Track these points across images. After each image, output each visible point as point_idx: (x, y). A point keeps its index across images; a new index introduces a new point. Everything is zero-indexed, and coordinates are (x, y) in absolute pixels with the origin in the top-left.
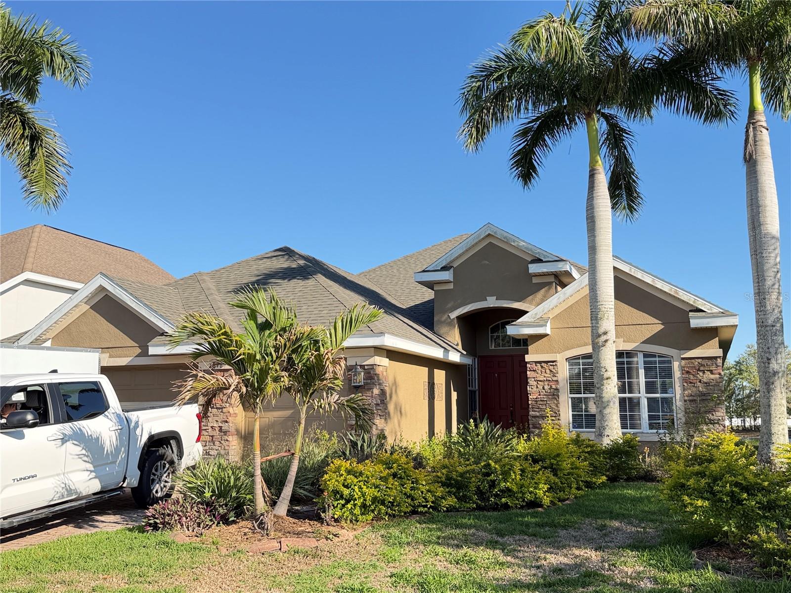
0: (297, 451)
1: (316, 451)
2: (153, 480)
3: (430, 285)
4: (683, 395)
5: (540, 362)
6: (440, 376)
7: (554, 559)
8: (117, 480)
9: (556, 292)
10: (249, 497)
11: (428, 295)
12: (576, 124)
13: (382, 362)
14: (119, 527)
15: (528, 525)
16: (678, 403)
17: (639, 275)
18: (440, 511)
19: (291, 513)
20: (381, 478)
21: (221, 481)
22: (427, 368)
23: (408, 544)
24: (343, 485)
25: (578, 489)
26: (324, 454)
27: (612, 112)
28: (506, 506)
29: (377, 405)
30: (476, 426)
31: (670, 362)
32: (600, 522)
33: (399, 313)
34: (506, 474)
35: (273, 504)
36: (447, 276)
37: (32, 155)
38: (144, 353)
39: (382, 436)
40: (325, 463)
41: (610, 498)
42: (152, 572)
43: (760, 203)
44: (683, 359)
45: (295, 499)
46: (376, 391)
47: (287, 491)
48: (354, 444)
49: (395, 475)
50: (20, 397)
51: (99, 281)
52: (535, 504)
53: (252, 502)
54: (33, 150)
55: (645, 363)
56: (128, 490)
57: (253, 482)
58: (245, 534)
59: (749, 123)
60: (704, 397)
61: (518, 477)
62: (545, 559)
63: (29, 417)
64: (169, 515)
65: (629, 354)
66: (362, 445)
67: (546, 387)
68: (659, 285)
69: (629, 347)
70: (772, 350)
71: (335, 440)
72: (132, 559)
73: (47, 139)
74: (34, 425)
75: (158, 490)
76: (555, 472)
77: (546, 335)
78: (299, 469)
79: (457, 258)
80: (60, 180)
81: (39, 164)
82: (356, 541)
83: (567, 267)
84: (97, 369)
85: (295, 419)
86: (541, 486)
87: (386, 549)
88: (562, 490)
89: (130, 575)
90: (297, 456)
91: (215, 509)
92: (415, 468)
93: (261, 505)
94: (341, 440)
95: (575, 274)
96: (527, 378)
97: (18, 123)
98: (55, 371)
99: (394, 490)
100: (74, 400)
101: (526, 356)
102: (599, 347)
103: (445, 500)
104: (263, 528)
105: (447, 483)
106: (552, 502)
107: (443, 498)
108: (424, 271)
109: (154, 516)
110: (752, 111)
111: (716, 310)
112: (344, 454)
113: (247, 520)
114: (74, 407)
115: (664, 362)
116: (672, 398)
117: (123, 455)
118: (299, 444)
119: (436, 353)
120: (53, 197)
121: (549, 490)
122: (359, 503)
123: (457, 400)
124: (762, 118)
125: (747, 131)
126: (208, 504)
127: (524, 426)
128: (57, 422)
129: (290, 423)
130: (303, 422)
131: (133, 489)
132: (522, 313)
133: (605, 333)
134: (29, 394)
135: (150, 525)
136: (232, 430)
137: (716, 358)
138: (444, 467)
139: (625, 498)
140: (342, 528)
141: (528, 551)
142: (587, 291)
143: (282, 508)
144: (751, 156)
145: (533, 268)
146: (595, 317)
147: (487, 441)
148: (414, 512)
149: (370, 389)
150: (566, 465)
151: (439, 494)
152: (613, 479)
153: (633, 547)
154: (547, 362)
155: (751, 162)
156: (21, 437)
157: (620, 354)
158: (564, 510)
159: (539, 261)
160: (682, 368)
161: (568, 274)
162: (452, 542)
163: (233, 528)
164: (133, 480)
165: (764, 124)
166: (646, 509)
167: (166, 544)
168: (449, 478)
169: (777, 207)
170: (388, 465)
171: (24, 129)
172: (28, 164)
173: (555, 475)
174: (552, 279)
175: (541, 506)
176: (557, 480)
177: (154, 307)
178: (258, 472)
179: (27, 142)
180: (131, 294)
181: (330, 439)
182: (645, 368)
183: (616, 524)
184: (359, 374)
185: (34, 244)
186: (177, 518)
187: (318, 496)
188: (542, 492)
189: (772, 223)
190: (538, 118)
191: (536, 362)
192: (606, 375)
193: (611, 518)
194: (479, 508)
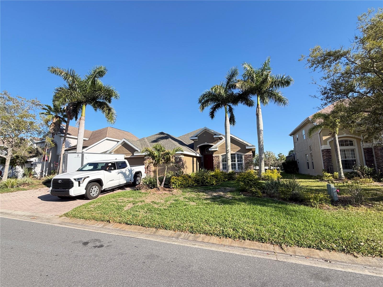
0: (165, 175)
1: (169, 175)
2: (136, 181)
3: (193, 140)
4: (245, 162)
5: (216, 156)
6: (195, 159)
7: (215, 194)
8: (129, 181)
9: (219, 141)
10: (156, 184)
11: (193, 142)
12: (222, 107)
13: (182, 157)
14: (130, 190)
15: (211, 188)
16: (244, 164)
17: (236, 138)
18: (194, 186)
19: (164, 187)
20: (182, 180)
21: (150, 180)
22: (192, 158)
23: (187, 192)
24: (175, 181)
25: (222, 181)
26: (171, 175)
27: (230, 104)
28: (207, 185)
29: (182, 165)
30: (202, 170)
31: (242, 156)
32: (225, 188)
33: (186, 146)
34: (207, 179)
35: (161, 185)
36: (196, 138)
37: (109, 113)
38: (133, 155)
39: (183, 172)
40: (171, 177)
41: (227, 183)
42: (138, 197)
43: (260, 124)
44: (245, 155)
45: (165, 184)
46: (181, 163)
47: (163, 183)
48: (177, 174)
49: (185, 179)
50: (110, 164)
51: (124, 140)
52: (213, 184)
53: (157, 185)
54: (109, 112)
55: (237, 156)
56: (131, 183)
57: (157, 181)
58: (155, 191)
59: (257, 107)
60: (248, 163)
61: (209, 180)
62: (213, 194)
63: (113, 168)
64: (140, 187)
65: (234, 154)
66: (178, 174)
67: (217, 161)
68: (240, 140)
69: (234, 153)
70: (261, 153)
71: (173, 173)
72: (134, 195)
73: (112, 110)
74: (113, 170)
75: (137, 183)
76: (217, 178)
77: (217, 151)
78: (166, 178)
79: (198, 134)
80: (114, 119)
81: (110, 115)
82: (177, 192)
83: (221, 136)
84: (124, 158)
85: (165, 168)
86: (214, 181)
87: (183, 193)
88: (218, 182)
89: (134, 198)
90: (165, 176)
91: (149, 186)
92: (189, 178)
93: (158, 185)
94: (174, 173)
95: (223, 137)
96: (213, 159)
97: (106, 107)
98: (116, 159)
99: (184, 183)
100: (120, 165)
101: (213, 155)
102: (227, 153)
103: (195, 184)
104: (159, 190)
105: (195, 181)
106: (216, 184)
107: (194, 184)
108: (192, 137)
109: (137, 187)
110: (258, 105)
111: (251, 145)
112: (175, 175)
113: (156, 188)
114: (120, 166)
115: (241, 156)
116: (242, 163)
117: (130, 175)
118: (165, 174)
119: (194, 154)
120: (113, 122)
121: (215, 182)
122: (178, 184)
123: (199, 164)
124: (260, 106)
125: (257, 109)
126: (148, 185)
127: (212, 169)
128: (117, 169)
129: (163, 169)
130: (166, 169)
131: (132, 182)
132: (212, 146)
133: (228, 150)
134: (112, 164)
135: (137, 189)
136: (152, 171)
137: (251, 155)
138: (195, 177)
139: (230, 183)
140: (174, 189)
141: (210, 193)
142: (225, 141)
143: (162, 186)
144: (257, 114)
145: (214, 136)
146: (227, 147)
147: (204, 172)
148: (188, 186)
149: (180, 162)
150: (219, 177)
151: (193, 183)
152: (229, 180)
153: (230, 192)
154: (217, 156)
155: (257, 115)
156: (111, 172)
157: (231, 154)
158: (218, 186)
159: (216, 135)
160: (244, 157)
161: (222, 137)
162: (196, 192)
163: (153, 190)
164: (133, 181)
165: (260, 107)
166: (234, 185)
167: (140, 192)
168: (195, 180)
169: (263, 124)
170: (183, 177)
171: (107, 108)
172: (108, 115)
173: (217, 179)
174: (218, 139)
175: (214, 185)
176: (217, 180)
177: (135, 145)
178: (158, 179)
179: (108, 110)
180: (130, 143)
181: (172, 172)
182: (237, 157)
183: (228, 188)
184: (178, 159)
185: (108, 131)
186: (142, 188)
187: (169, 184)
188: (214, 182)
189: (262, 127)
190: (215, 105)
191: (215, 156)
192: (228, 159)
193: (227, 187)
194: (201, 185)
